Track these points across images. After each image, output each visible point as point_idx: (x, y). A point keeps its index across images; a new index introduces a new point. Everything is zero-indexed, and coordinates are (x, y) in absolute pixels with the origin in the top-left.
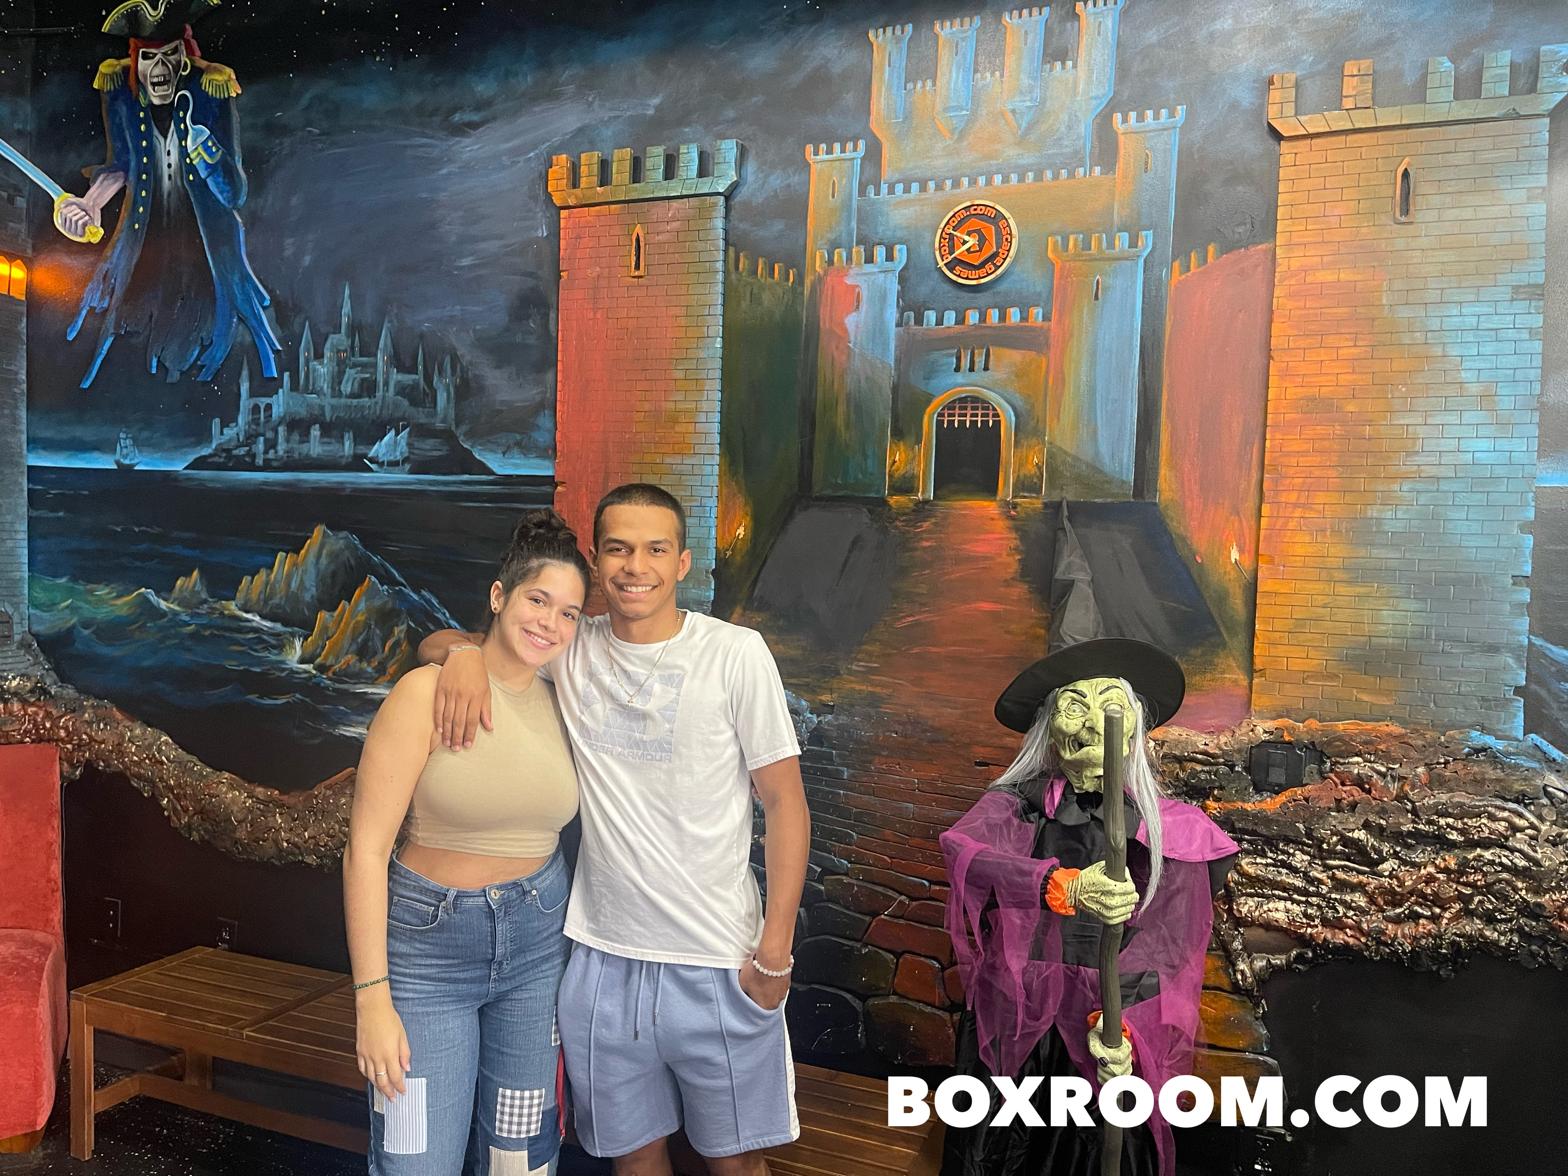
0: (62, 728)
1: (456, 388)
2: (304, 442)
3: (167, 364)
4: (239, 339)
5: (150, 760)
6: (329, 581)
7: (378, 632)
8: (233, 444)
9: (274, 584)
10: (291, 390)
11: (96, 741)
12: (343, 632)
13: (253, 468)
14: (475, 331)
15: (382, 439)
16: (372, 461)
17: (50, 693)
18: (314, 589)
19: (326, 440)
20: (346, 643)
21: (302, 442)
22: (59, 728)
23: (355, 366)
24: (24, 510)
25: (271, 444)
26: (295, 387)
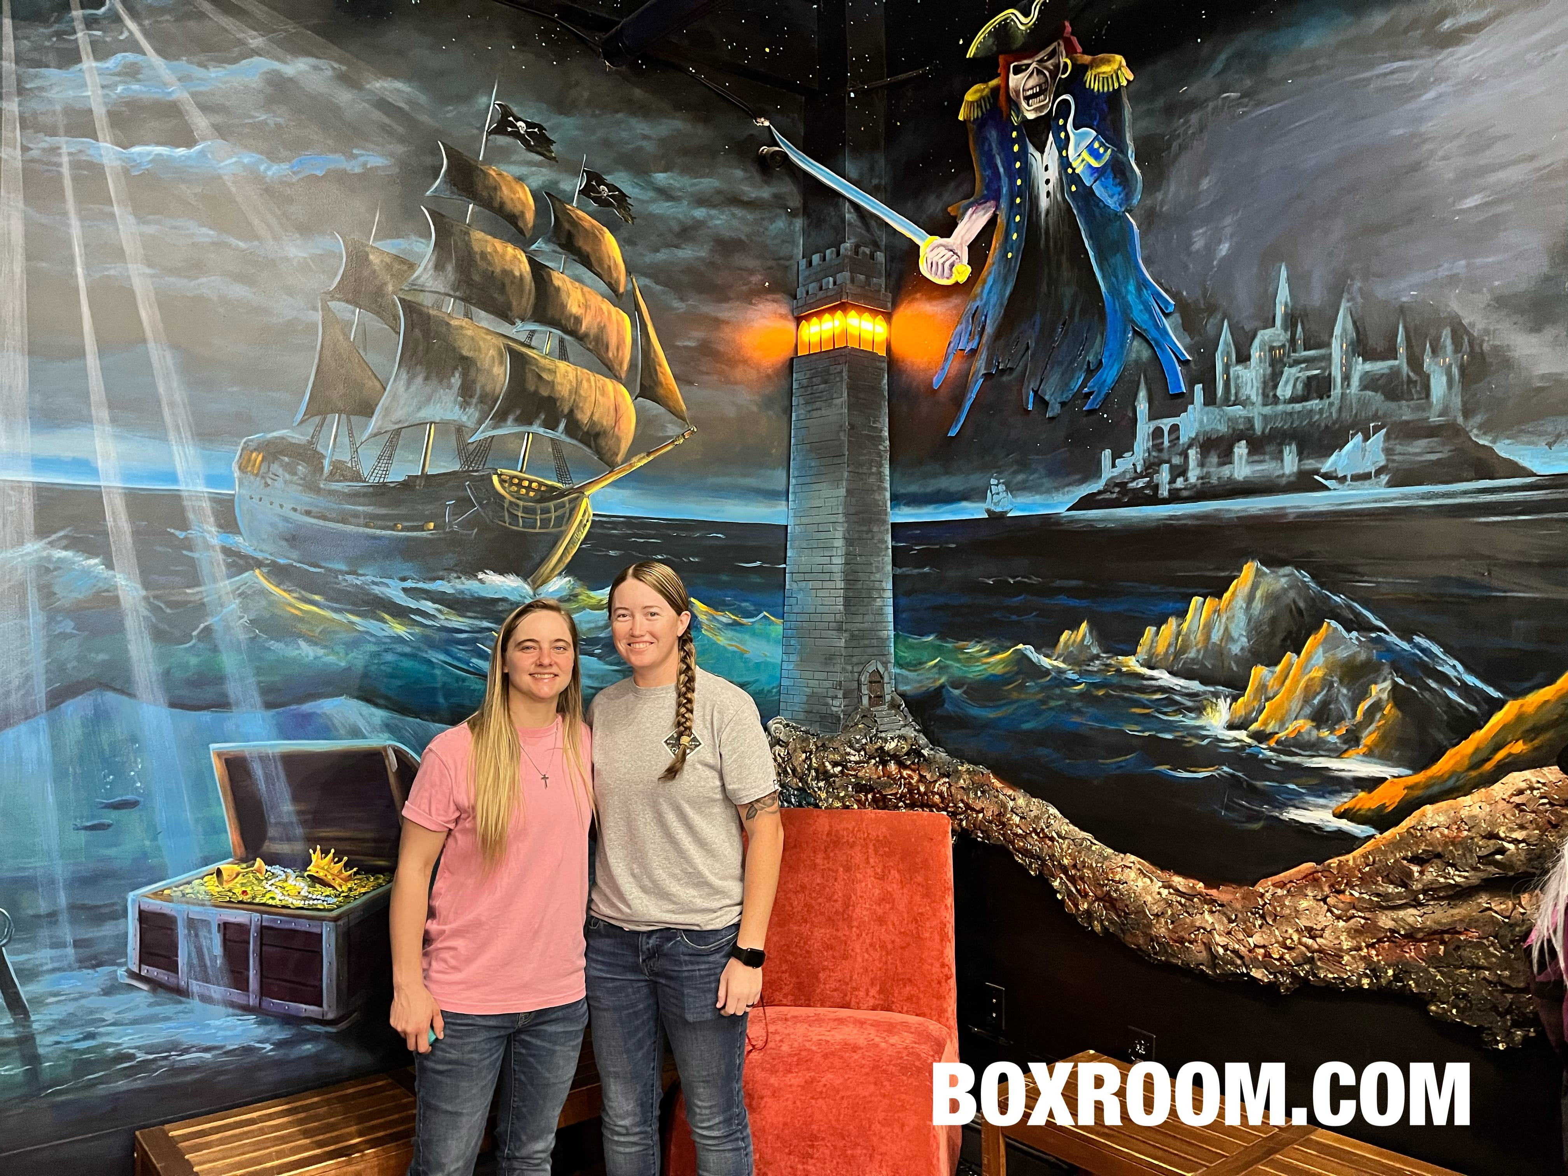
0: (937, 793)
1: (1463, 369)
2: (1225, 464)
3: (1047, 398)
4: (1134, 355)
5: (1038, 834)
6: (1266, 628)
7: (1345, 691)
8: (1128, 476)
9: (1187, 635)
10: (1206, 404)
11: (973, 809)
12: (1291, 691)
13: (1154, 500)
14: (1491, 290)
15: (1341, 448)
16: (1326, 476)
17: (923, 756)
18: (1245, 640)
19: (1256, 458)
20: (1295, 705)
21: (1221, 464)
22: (934, 793)
23: (1297, 362)
24: (890, 567)
25: (1180, 471)
26: (1210, 400)
